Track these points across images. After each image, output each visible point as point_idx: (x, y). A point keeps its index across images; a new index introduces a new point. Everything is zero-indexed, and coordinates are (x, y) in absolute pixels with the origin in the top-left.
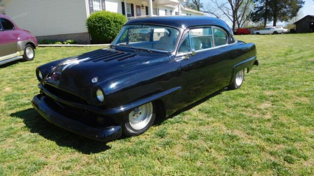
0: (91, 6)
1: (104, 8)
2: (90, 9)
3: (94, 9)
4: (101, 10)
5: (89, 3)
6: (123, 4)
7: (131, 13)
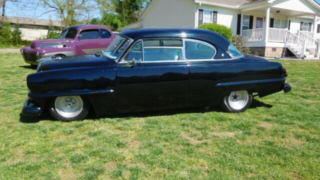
0: (201, 19)
1: (215, 21)
2: (199, 22)
3: (204, 22)
4: (212, 22)
5: (199, 16)
6: (239, 16)
7: (248, 26)
